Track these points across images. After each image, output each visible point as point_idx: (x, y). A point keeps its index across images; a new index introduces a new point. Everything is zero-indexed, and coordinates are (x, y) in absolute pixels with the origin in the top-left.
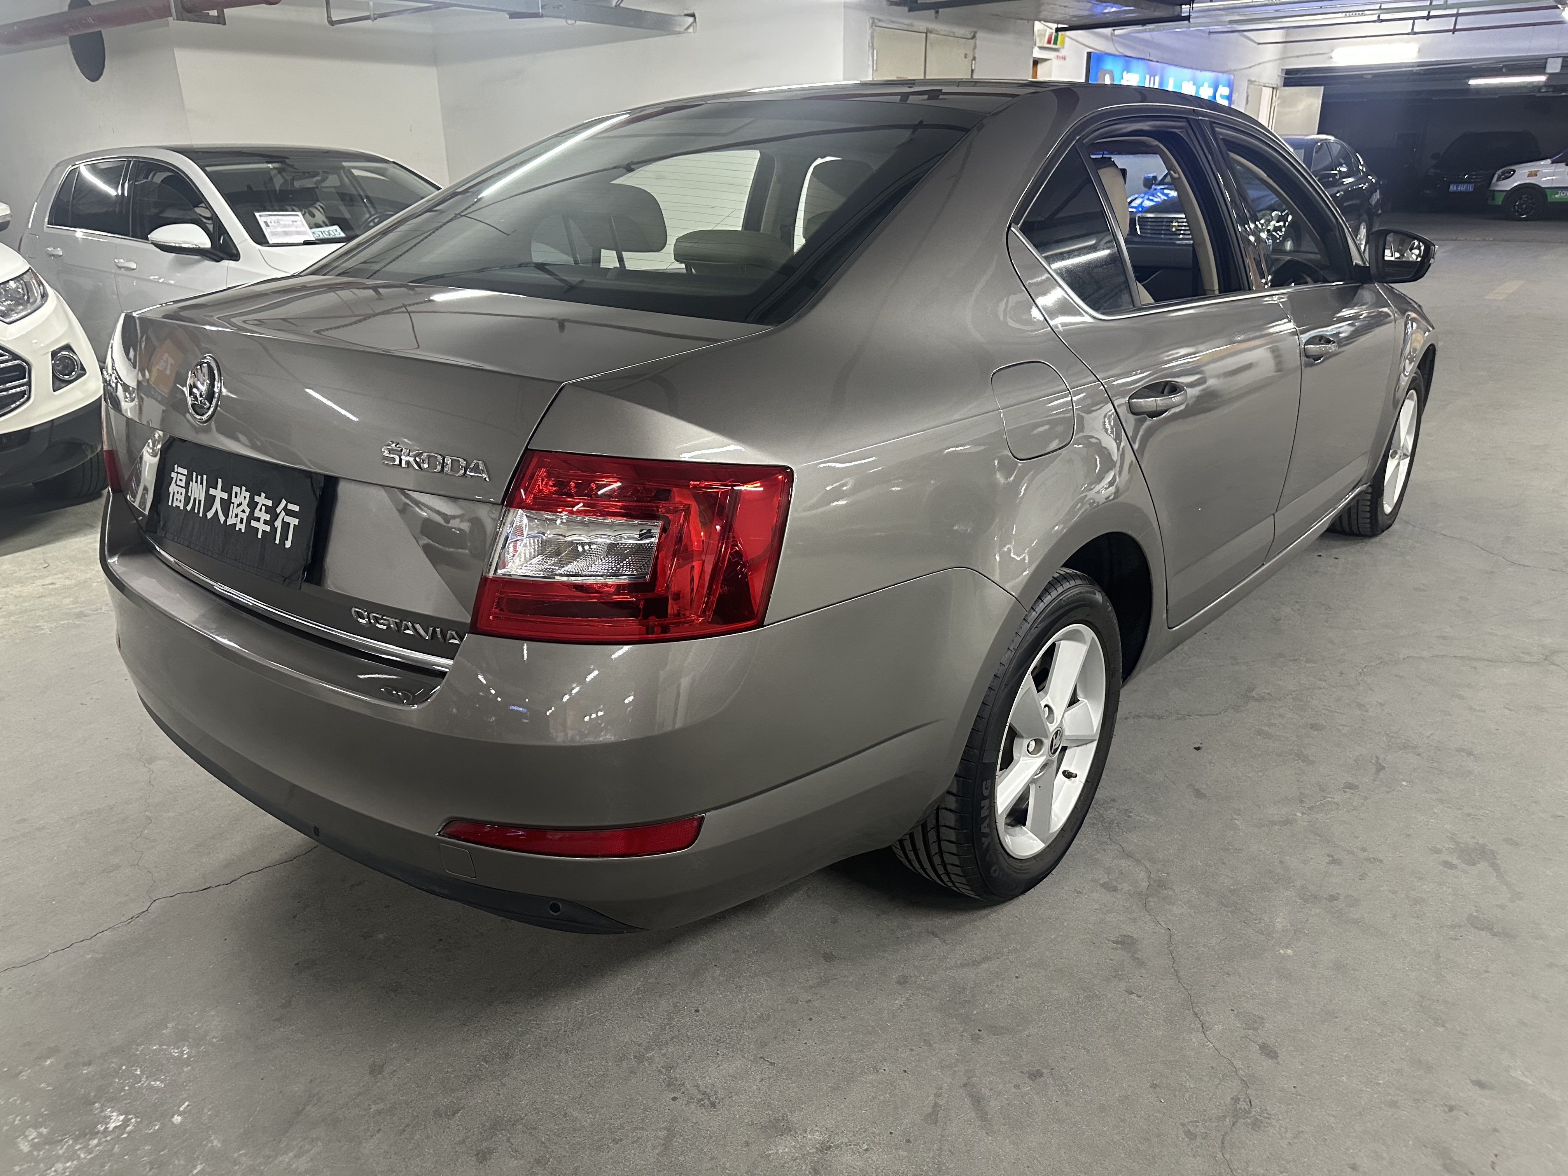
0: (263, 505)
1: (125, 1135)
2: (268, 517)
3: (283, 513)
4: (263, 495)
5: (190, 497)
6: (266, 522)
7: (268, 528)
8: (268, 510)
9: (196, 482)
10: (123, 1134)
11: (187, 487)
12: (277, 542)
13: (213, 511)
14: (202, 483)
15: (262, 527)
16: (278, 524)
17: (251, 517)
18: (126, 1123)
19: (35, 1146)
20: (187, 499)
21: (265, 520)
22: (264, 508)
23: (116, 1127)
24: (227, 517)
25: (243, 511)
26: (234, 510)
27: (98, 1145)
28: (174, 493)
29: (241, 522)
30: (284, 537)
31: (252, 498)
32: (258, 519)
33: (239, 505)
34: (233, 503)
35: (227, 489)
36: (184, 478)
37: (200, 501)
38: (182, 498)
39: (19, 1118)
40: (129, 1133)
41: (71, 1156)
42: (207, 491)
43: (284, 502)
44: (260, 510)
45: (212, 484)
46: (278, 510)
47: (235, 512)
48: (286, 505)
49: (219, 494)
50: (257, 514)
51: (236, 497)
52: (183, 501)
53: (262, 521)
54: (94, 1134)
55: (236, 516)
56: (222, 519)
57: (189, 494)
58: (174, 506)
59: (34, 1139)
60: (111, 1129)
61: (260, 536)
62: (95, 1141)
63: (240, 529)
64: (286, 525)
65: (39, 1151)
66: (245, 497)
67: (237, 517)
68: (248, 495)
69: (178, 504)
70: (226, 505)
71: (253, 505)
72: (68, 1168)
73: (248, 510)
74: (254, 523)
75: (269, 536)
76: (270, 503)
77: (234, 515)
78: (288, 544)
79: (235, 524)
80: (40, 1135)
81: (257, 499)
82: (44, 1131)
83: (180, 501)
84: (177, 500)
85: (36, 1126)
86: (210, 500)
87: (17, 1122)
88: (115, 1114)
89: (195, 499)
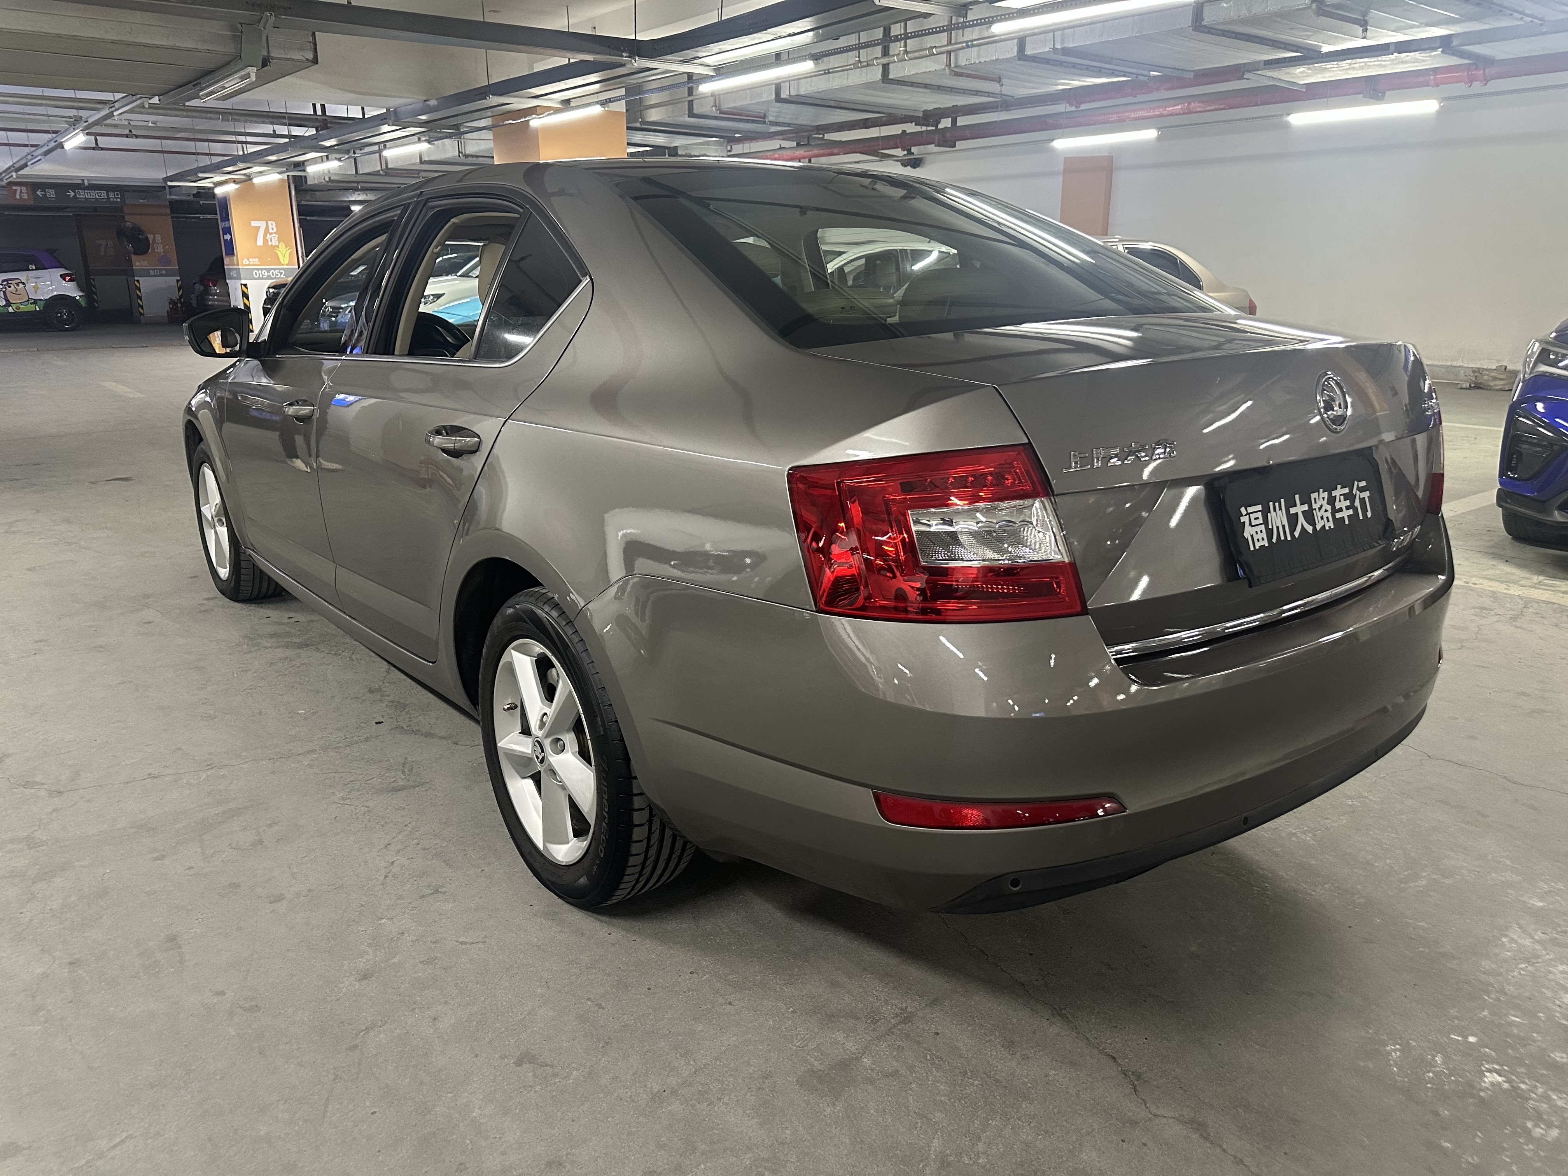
0: (1341, 495)
1: (1506, 1068)
2: (1348, 503)
3: (1358, 492)
4: (1339, 486)
5: (1272, 529)
6: (1348, 508)
7: (1351, 512)
8: (1346, 497)
9: (1275, 510)
10: (1505, 1070)
11: (1266, 522)
12: (1361, 518)
13: (1299, 528)
14: (1280, 509)
15: (1346, 514)
16: (1357, 503)
17: (1335, 511)
18: (1490, 1071)
19: (1550, 1125)
20: (1270, 533)
21: (1346, 507)
22: (1342, 497)
23: (1501, 1076)
24: (1313, 524)
25: (1326, 511)
26: (1318, 514)
27: (1524, 1083)
28: (1252, 536)
29: (1328, 521)
30: (1365, 511)
31: (1330, 494)
32: (1341, 510)
33: (1320, 509)
34: (1315, 509)
35: (1306, 500)
36: (1259, 515)
37: (1284, 526)
38: (1264, 535)
39: (1526, 1147)
40: (1501, 1065)
41: (1546, 1098)
42: (1288, 511)
43: (1356, 483)
44: (1340, 501)
45: (1291, 504)
46: (1354, 492)
47: (1320, 516)
48: (1358, 485)
49: (1299, 509)
50: (1338, 505)
51: (1316, 503)
52: (1265, 538)
53: (1344, 509)
54: (1515, 1089)
55: (1322, 518)
56: (1310, 529)
57: (1270, 527)
58: (1257, 547)
59: (1542, 1129)
60: (1504, 1079)
61: (1347, 522)
62: (1523, 1086)
63: (1330, 527)
64: (1362, 500)
65: (1552, 1122)
66: (1323, 498)
67: (1324, 520)
68: (1326, 495)
69: (1261, 543)
70: (1309, 516)
71: (1332, 501)
72: (1558, 1096)
73: (1329, 508)
74: (1338, 515)
75: (1353, 518)
76: (1347, 490)
77: (1320, 519)
78: (1369, 514)
79: (1324, 526)
80: (1536, 1125)
81: (1334, 493)
82: (1529, 1124)
83: (1263, 539)
84: (1258, 540)
85: (1528, 1132)
86: (1293, 520)
87: (1532, 1147)
88: (1486, 1080)
89: (1278, 528)
